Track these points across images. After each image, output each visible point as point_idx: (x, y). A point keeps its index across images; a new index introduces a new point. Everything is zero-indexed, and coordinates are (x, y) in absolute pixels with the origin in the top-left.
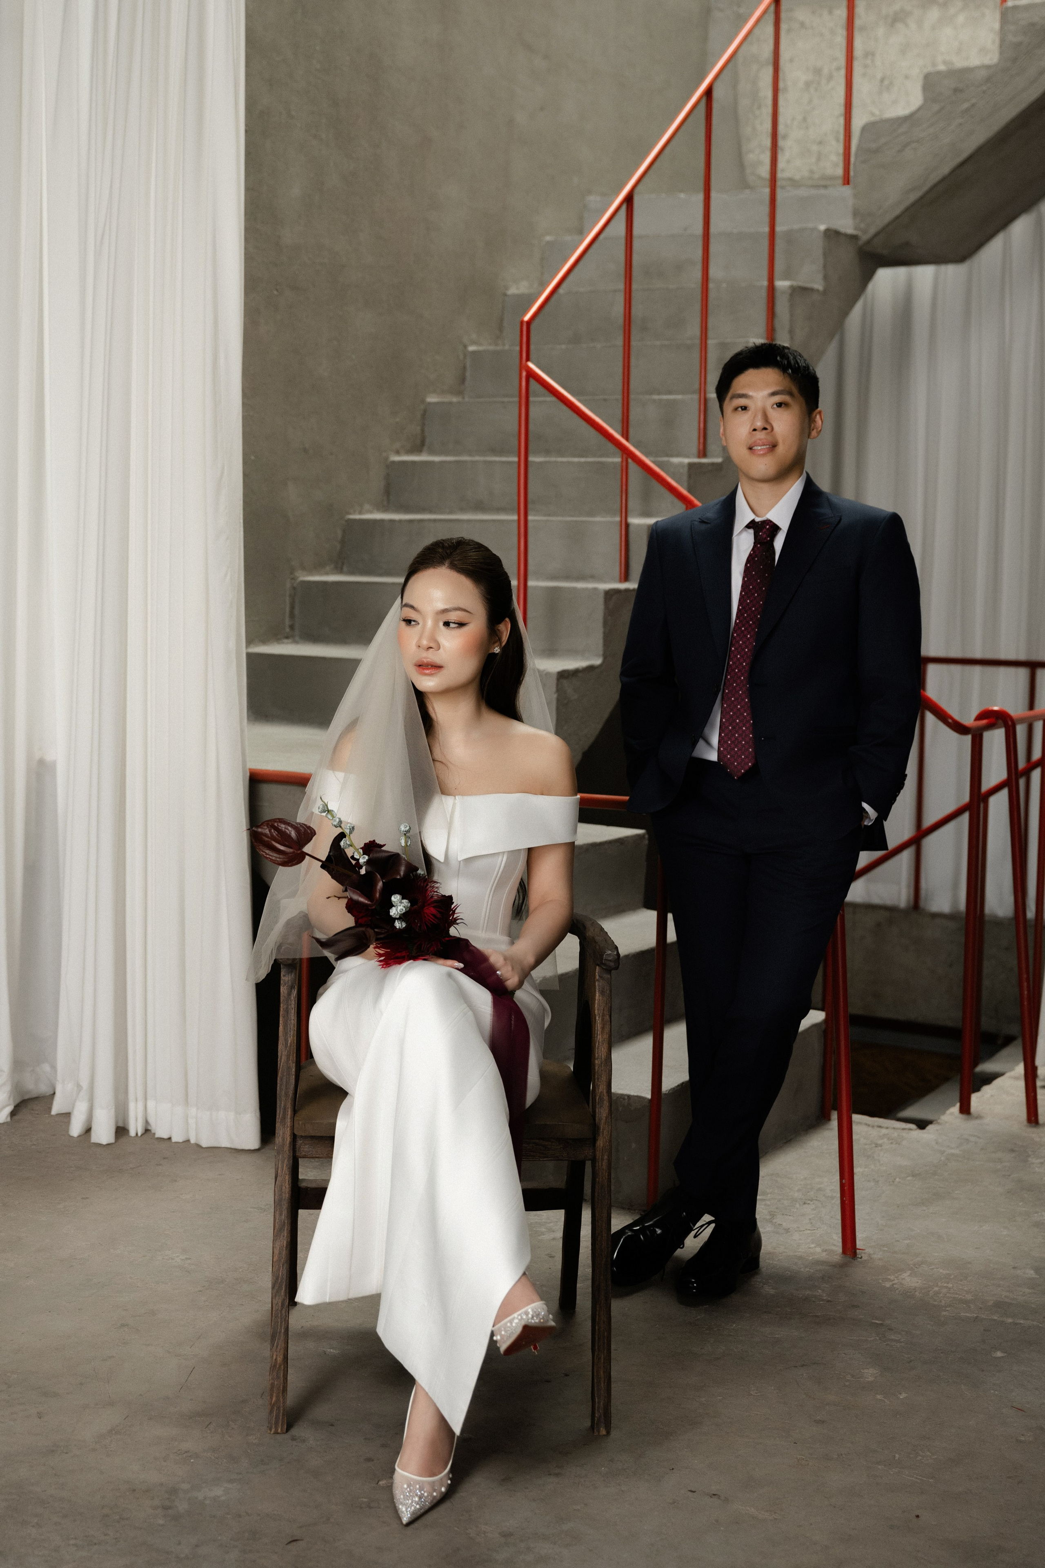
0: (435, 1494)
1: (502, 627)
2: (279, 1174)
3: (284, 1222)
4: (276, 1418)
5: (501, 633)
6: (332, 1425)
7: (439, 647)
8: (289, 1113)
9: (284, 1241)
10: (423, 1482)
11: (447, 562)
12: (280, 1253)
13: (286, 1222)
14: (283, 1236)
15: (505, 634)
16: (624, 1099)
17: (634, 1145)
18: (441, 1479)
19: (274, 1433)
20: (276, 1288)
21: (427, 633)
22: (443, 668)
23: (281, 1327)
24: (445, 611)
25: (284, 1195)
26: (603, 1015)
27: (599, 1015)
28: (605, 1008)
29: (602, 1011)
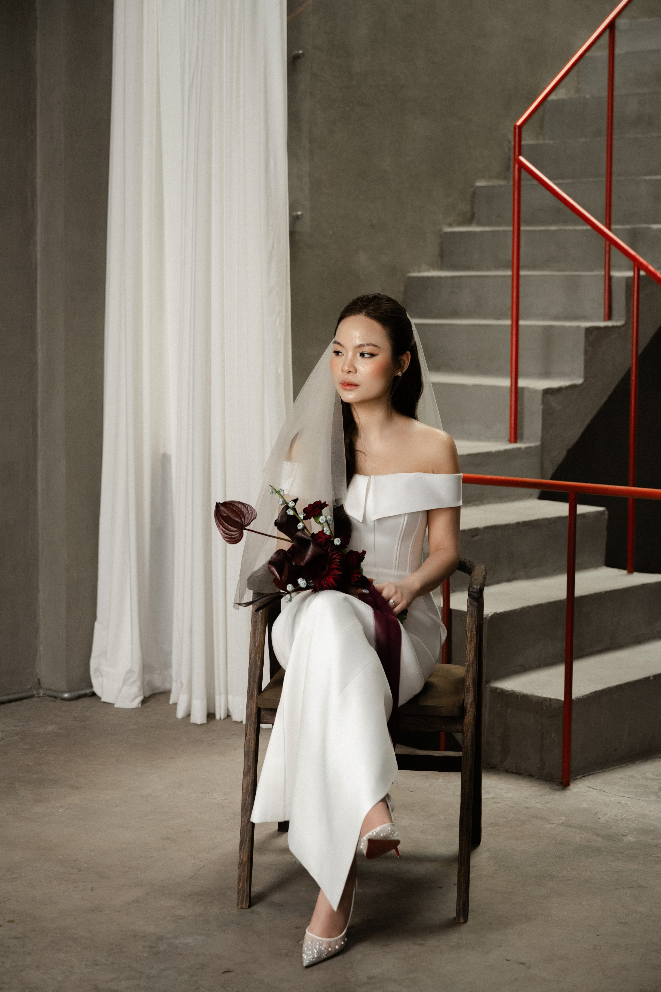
0: (330, 949)
1: (404, 357)
2: (248, 734)
3: (250, 767)
4: (242, 898)
5: (404, 362)
6: (282, 906)
7: (356, 371)
8: (256, 692)
9: (250, 779)
10: (322, 941)
11: (364, 311)
12: (247, 787)
13: (252, 766)
14: (250, 776)
15: (407, 362)
16: (547, 701)
17: (553, 735)
18: (337, 940)
19: (240, 908)
20: (244, 811)
21: (348, 362)
22: (359, 386)
23: (246, 837)
24: (360, 346)
25: (250, 748)
26: (472, 631)
27: (469, 631)
28: (473, 626)
29: (471, 628)
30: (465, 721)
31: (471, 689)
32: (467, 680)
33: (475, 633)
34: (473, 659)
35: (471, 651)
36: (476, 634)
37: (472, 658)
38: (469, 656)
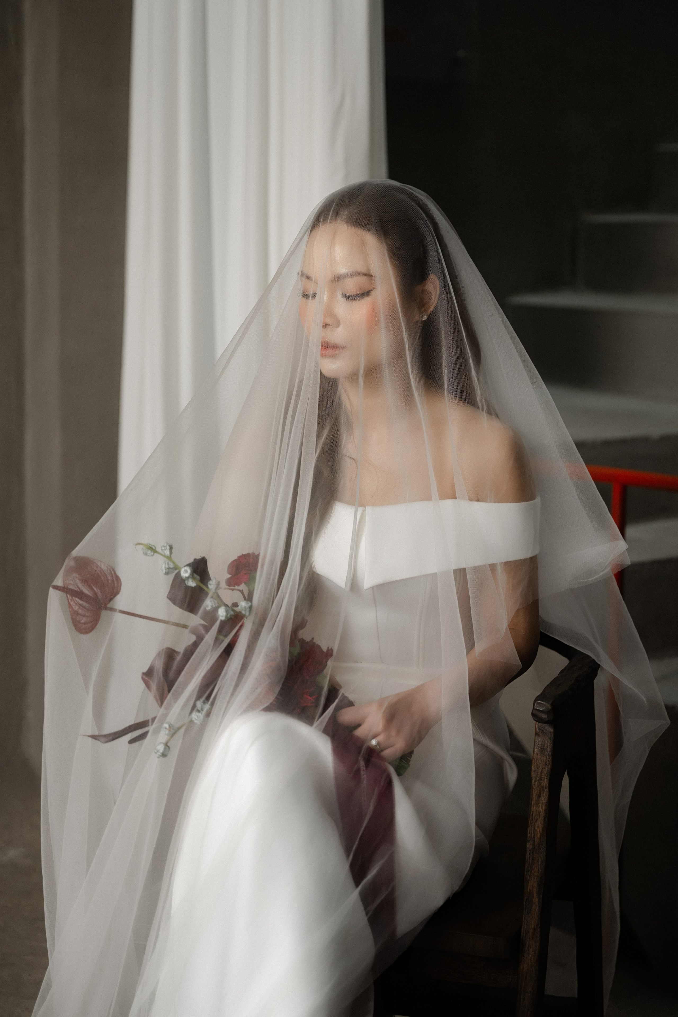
1: (428, 287)
5: (430, 294)
7: (338, 323)
15: (434, 294)
21: (324, 307)
22: (345, 349)
24: (344, 277)
26: (541, 779)
27: (536, 778)
28: (544, 770)
29: (539, 773)
31: (536, 900)
32: (528, 881)
33: (546, 782)
34: (540, 838)
35: (537, 819)
36: (547, 785)
37: (539, 835)
38: (534, 830)
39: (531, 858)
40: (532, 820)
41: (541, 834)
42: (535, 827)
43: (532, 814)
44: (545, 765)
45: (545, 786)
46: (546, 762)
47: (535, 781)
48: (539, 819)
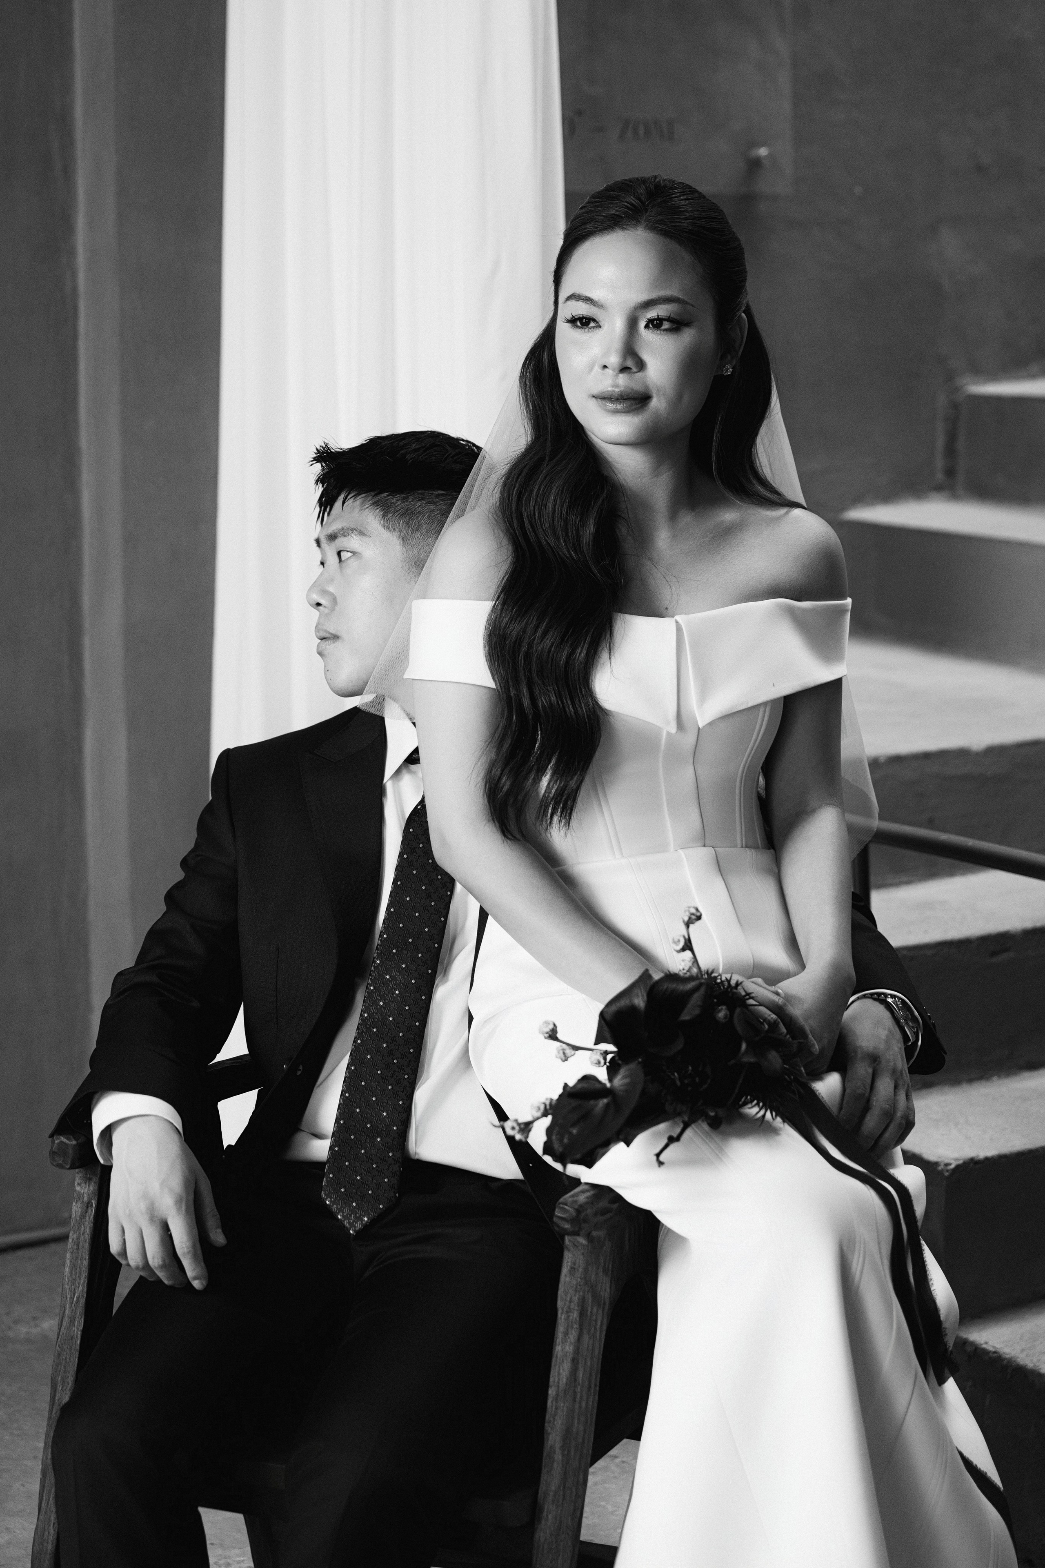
7: (641, 366)
11: (644, 218)
15: (739, 338)
21: (617, 343)
24: (648, 303)
26: (569, 1311)
27: (563, 1309)
28: (573, 1298)
29: (567, 1303)
30: (537, 1536)
32: (550, 1434)
35: (563, 1360)
36: (578, 1319)
37: (564, 1380)
38: (559, 1374)
39: (554, 1407)
40: (556, 1361)
41: (567, 1378)
42: (559, 1370)
43: (557, 1356)
44: (576, 1291)
45: (574, 1320)
46: (577, 1287)
47: (562, 1313)
48: (565, 1362)
